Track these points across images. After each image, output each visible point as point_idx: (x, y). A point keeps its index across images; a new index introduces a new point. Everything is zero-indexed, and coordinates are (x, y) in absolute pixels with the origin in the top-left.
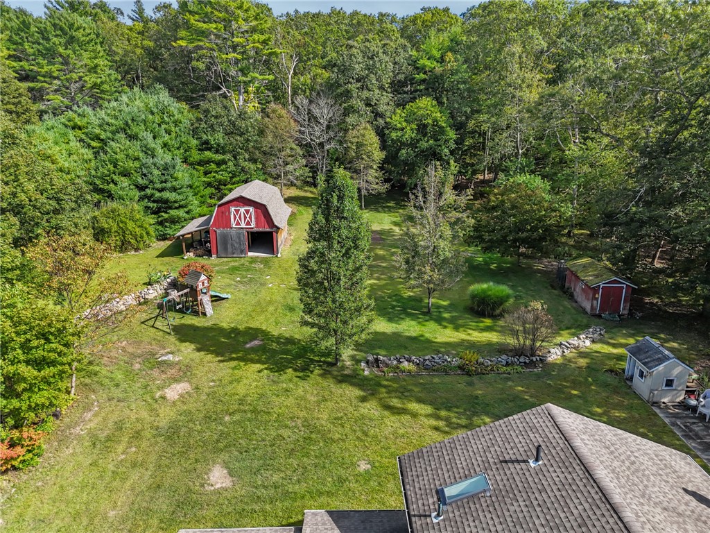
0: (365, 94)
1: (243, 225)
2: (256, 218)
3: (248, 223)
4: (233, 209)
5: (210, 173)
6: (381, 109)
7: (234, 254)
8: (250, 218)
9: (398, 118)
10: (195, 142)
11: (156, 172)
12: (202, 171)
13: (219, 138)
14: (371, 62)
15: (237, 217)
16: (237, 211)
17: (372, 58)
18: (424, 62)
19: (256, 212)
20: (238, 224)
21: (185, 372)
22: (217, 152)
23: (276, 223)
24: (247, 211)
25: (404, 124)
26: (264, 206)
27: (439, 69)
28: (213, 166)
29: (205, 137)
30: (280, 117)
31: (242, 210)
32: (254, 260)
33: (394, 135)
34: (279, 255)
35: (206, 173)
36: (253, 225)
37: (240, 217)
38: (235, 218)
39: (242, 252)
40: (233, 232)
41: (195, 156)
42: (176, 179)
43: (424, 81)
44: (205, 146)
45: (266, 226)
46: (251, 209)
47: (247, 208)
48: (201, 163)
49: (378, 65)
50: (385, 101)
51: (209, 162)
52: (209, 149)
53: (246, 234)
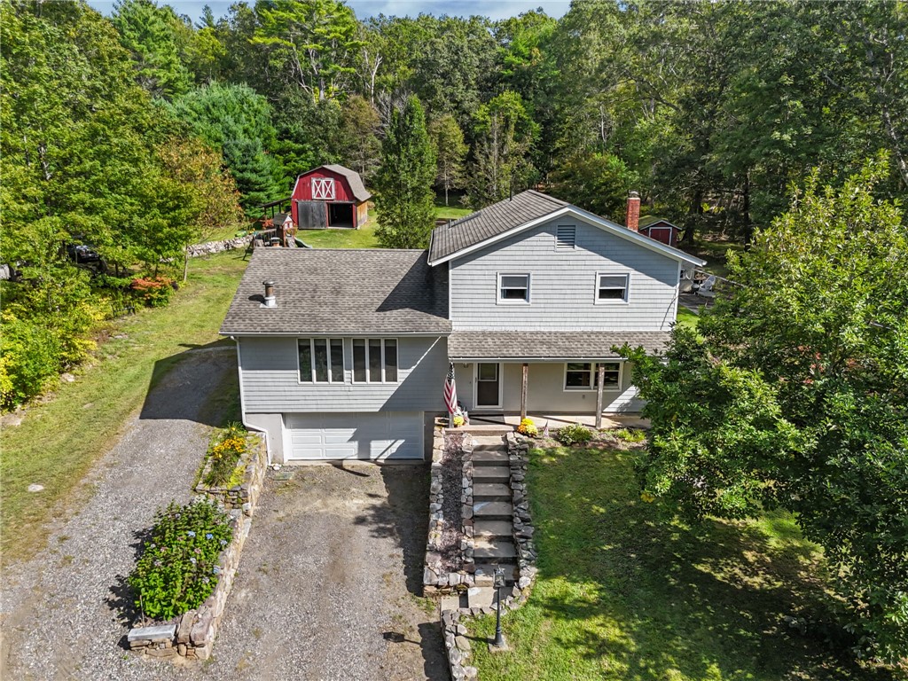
0: (449, 89)
1: (324, 196)
2: (336, 190)
3: (329, 195)
4: (314, 181)
5: (290, 161)
6: (466, 105)
7: (314, 226)
8: (331, 189)
9: (480, 113)
10: (274, 131)
11: (238, 153)
12: (281, 161)
13: (298, 127)
14: (456, 57)
15: (318, 188)
16: (318, 182)
17: (457, 54)
18: (511, 58)
19: (336, 184)
20: (319, 195)
22: (296, 141)
23: (355, 195)
24: (328, 183)
25: (487, 117)
26: (344, 177)
27: (526, 65)
28: (293, 154)
29: (284, 126)
30: (361, 107)
31: (323, 182)
32: (332, 231)
33: (477, 129)
34: (358, 228)
35: (285, 163)
36: (333, 197)
37: (321, 189)
38: (316, 189)
39: (322, 224)
40: (314, 205)
41: (276, 145)
42: (257, 161)
43: (511, 77)
44: (285, 134)
45: (346, 198)
46: (332, 181)
47: (328, 179)
48: (281, 152)
49: (463, 59)
50: (469, 97)
51: (289, 150)
52: (289, 138)
53: (326, 205)
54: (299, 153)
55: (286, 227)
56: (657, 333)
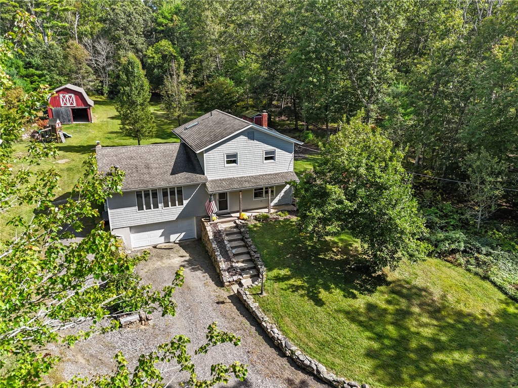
0: (128, 37)
1: (68, 105)
2: (76, 101)
3: (72, 104)
4: (61, 96)
5: (35, 82)
6: (140, 46)
7: (64, 122)
8: (73, 100)
9: (150, 52)
10: (21, 63)
12: (29, 82)
13: (36, 60)
14: (129, 18)
15: (64, 100)
16: (64, 97)
17: (129, 16)
18: (161, 20)
19: (75, 97)
20: (65, 104)
21: (63, 157)
22: (37, 69)
23: (89, 103)
24: (70, 97)
25: (154, 55)
26: (80, 93)
27: (171, 25)
28: (36, 78)
29: (28, 60)
30: (76, 48)
31: (67, 96)
32: (77, 125)
33: (149, 61)
34: (93, 122)
35: (31, 83)
36: (75, 104)
37: (66, 100)
38: (63, 101)
39: (69, 121)
40: (63, 110)
41: (23, 72)
43: (163, 31)
44: (28, 65)
45: (83, 105)
46: (73, 95)
47: (70, 95)
48: (27, 76)
49: (134, 20)
50: (140, 42)
51: (33, 75)
52: (32, 67)
53: (70, 110)
54: (40, 76)
55: (57, 126)
56: (287, 172)
